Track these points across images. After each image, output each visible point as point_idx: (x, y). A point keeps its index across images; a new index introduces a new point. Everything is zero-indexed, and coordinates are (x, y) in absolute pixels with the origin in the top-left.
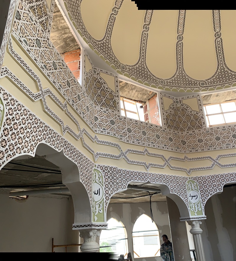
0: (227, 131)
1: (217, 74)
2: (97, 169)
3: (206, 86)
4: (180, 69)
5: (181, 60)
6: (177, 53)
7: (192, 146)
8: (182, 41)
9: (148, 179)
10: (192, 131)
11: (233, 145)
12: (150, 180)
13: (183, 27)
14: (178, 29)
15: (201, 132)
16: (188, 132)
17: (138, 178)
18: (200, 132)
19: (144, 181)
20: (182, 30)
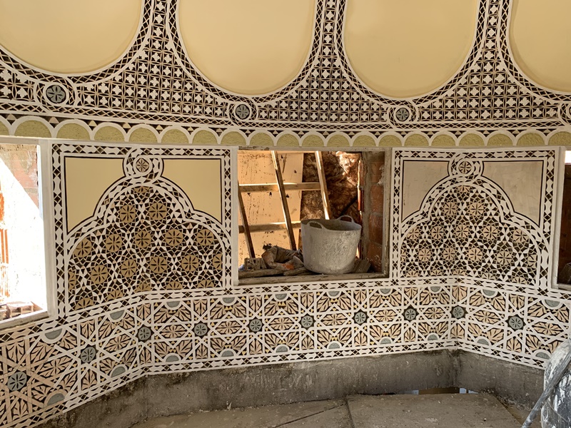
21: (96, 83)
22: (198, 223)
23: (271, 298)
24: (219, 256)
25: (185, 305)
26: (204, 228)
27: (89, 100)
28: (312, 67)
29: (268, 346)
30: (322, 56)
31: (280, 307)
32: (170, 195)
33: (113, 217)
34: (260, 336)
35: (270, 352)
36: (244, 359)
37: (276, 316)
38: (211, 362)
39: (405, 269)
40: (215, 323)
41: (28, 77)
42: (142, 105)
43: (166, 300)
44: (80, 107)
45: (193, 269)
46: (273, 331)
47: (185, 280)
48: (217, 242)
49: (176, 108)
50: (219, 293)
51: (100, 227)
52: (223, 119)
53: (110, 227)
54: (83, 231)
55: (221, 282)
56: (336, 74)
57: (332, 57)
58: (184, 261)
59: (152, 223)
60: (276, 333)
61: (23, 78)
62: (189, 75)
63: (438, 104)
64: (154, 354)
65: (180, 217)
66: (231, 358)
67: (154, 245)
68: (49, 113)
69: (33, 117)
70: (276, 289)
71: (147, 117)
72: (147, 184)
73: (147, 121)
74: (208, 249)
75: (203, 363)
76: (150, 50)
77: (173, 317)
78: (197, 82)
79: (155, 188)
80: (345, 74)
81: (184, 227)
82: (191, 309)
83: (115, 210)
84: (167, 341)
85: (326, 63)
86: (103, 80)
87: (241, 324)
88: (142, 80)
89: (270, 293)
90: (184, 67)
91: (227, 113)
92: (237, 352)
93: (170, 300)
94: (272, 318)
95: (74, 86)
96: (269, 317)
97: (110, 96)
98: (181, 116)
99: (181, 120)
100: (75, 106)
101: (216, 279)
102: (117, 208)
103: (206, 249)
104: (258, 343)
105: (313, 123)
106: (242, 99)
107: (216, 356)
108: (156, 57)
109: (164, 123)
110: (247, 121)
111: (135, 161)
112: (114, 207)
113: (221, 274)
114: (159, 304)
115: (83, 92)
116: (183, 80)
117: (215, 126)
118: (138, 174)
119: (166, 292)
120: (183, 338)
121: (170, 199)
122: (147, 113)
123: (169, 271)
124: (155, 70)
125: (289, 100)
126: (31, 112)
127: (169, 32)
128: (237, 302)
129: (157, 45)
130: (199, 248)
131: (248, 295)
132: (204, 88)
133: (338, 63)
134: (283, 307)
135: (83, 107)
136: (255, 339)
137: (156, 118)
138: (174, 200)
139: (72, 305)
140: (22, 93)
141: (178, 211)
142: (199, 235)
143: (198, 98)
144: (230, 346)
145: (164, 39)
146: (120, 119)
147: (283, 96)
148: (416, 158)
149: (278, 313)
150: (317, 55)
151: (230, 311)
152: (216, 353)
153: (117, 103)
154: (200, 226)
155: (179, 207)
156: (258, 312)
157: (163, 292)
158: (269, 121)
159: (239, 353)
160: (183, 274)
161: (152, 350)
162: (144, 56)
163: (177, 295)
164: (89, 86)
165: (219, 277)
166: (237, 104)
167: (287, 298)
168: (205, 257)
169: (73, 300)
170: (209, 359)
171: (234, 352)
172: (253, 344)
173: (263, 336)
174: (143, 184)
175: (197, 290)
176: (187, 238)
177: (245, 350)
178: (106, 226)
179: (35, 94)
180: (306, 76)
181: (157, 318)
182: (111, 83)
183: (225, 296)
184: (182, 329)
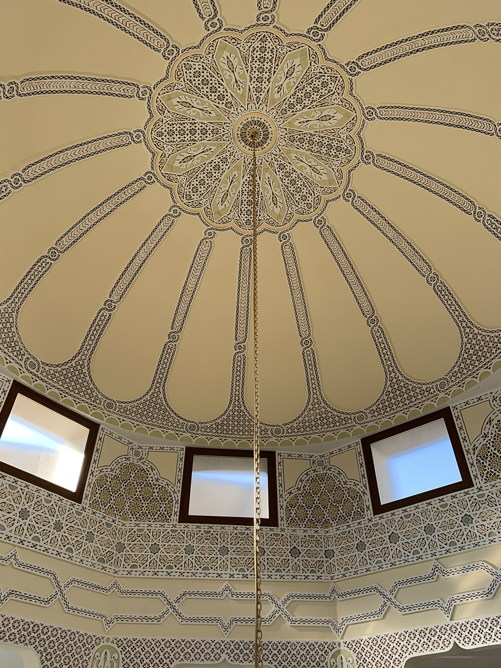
1: (66, 367)
3: (36, 373)
4: (13, 305)
5: (27, 291)
6: (29, 272)
8: (52, 262)
13: (70, 243)
14: (62, 237)
20: (67, 246)
21: (127, 405)
22: (162, 485)
23: (201, 533)
24: (171, 504)
25: (147, 532)
26: (165, 488)
27: (122, 410)
28: (229, 410)
29: (196, 565)
30: (234, 406)
31: (206, 539)
32: (149, 469)
33: (118, 472)
34: (192, 557)
35: (198, 570)
36: (180, 573)
37: (203, 545)
38: (158, 572)
39: (289, 522)
40: (164, 545)
41: (102, 397)
42: (144, 418)
43: (137, 527)
44: (118, 413)
45: (155, 510)
46: (200, 555)
47: (149, 516)
48: (171, 496)
49: (159, 422)
50: (169, 526)
51: (111, 473)
52: (182, 430)
53: (116, 476)
54: (103, 470)
55: (171, 520)
56: (242, 414)
57: (239, 406)
58: (151, 505)
59: (137, 483)
60: (203, 556)
61: (100, 397)
62: (168, 409)
63: (295, 425)
64: (123, 562)
65: (152, 481)
66: (172, 570)
67: (135, 495)
68: (105, 412)
69: (99, 411)
70: (204, 527)
71: (145, 423)
72: (138, 463)
73: (145, 425)
74: (166, 499)
75: (153, 572)
76: (152, 396)
77: (139, 539)
78: (171, 412)
79: (142, 465)
80: (246, 413)
81: (153, 486)
82: (151, 535)
83: (120, 469)
84: (133, 554)
85: (237, 408)
86: (130, 404)
87: (181, 548)
88: (146, 408)
89: (200, 530)
90: (166, 406)
91: (184, 427)
92: (176, 566)
93: (139, 528)
94: (201, 546)
95: (118, 404)
96: (199, 545)
97: (131, 411)
98: (161, 425)
99: (161, 427)
100: (116, 411)
101: (168, 517)
102: (121, 468)
103: (164, 499)
104: (190, 562)
105: (230, 436)
106: (192, 422)
107: (162, 568)
108: (154, 399)
109: (153, 427)
110: (194, 432)
111: (134, 450)
112: (120, 467)
113: (171, 515)
114: (132, 529)
115: (120, 407)
116: (165, 410)
117: (177, 432)
118: (134, 457)
119: (138, 522)
120: (143, 553)
121: (148, 471)
122: (146, 421)
123: (141, 510)
124: (153, 405)
125: (217, 424)
126: (99, 409)
127: (161, 391)
128: (179, 533)
129: (155, 395)
130: (160, 499)
131: (186, 529)
132: (174, 415)
133: (243, 408)
134: (208, 539)
135: (119, 413)
136: (189, 559)
137: (149, 424)
138: (150, 472)
139: (90, 504)
140: (98, 401)
141: (152, 477)
142: (161, 491)
143: (171, 419)
144: (172, 562)
145: (159, 393)
146: (133, 421)
147: (214, 422)
148: (290, 457)
149: (204, 543)
150: (232, 405)
151: (174, 538)
152: (162, 566)
153: (133, 414)
154: (162, 487)
155: (153, 475)
156: (192, 541)
157: (135, 522)
158: (205, 433)
159: (177, 567)
160: (149, 513)
161: (123, 559)
162: (149, 398)
163: (144, 525)
164: (124, 405)
165: (170, 517)
166: (190, 424)
167: (211, 533)
168: (163, 504)
169: (91, 502)
170: (158, 570)
171: (174, 567)
172: (187, 562)
173: (194, 558)
174: (135, 463)
175: (156, 523)
176: (154, 492)
177: (181, 566)
178: (114, 474)
179: (102, 403)
180: (226, 414)
181: (129, 538)
182: (133, 406)
183: (172, 529)
184: (143, 547)
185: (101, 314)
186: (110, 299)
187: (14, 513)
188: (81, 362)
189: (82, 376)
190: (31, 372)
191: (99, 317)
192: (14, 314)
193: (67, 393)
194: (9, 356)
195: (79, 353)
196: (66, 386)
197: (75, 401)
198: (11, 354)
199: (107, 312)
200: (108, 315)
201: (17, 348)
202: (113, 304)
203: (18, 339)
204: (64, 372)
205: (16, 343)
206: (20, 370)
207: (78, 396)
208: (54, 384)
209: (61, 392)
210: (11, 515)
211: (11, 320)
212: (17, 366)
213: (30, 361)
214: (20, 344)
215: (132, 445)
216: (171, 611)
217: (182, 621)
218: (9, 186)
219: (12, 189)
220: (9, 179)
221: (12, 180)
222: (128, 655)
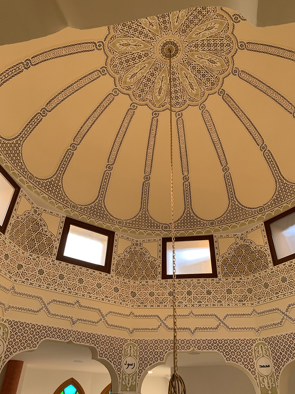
0: (183, 286)
1: (182, 219)
2: (5, 324)
3: (169, 230)
4: (144, 210)
5: (146, 200)
6: (142, 193)
7: (141, 299)
8: (149, 181)
9: (71, 338)
10: (146, 281)
11: (186, 304)
12: (74, 339)
13: (150, 168)
14: (145, 169)
15: (155, 283)
16: (141, 281)
17: (56, 336)
18: (153, 283)
19: (64, 339)
20: (150, 171)
21: (220, 218)
22: (258, 249)
23: (287, 267)
24: (266, 258)
25: (260, 278)
26: (260, 250)
27: (219, 222)
28: (278, 188)
29: (291, 287)
30: (279, 183)
31: (291, 270)
32: (250, 244)
34: (287, 284)
35: (292, 290)
36: (283, 294)
37: (291, 274)
38: (272, 298)
40: (270, 282)
41: (206, 222)
42: (232, 220)
43: (254, 277)
44: (218, 225)
45: (260, 265)
46: (291, 281)
47: (258, 269)
48: (265, 253)
49: (242, 217)
50: (269, 271)
51: (230, 255)
52: (255, 215)
53: (233, 256)
54: (224, 256)
55: (269, 267)
56: (286, 185)
57: (282, 181)
58: (257, 263)
59: (247, 254)
60: (292, 281)
61: (205, 222)
62: (243, 208)
64: (254, 298)
65: (253, 249)
66: (278, 295)
67: (248, 261)
68: (211, 228)
69: (208, 229)
70: (288, 263)
71: (234, 222)
72: (244, 243)
73: (235, 223)
74: (263, 256)
75: (270, 298)
76: (232, 206)
77: (257, 283)
78: (246, 208)
79: (246, 243)
80: (288, 183)
81: (255, 252)
82: (262, 279)
83: (234, 251)
84: (257, 292)
85: (281, 184)
86: (222, 217)
87: (279, 280)
88: (231, 214)
89: (286, 266)
90: (242, 207)
91: (256, 212)
92: (280, 292)
93: (255, 277)
94: (289, 275)
95: (216, 220)
96: (288, 275)
97: (224, 220)
98: (243, 218)
99: (243, 220)
100: (216, 224)
101: (267, 266)
102: (235, 251)
103: (262, 257)
104: (286, 287)
105: (284, 202)
106: (260, 207)
107: (273, 295)
108: (234, 207)
109: (239, 222)
110: (263, 212)
111: (239, 238)
112: (233, 250)
113: (268, 264)
114: (252, 279)
115: (218, 221)
116: (242, 210)
117: (253, 217)
118: (241, 241)
119: (254, 275)
120: (261, 290)
121: (250, 245)
122: (234, 221)
123: (253, 267)
124: (234, 210)
125: (274, 200)
126: (207, 228)
127: (235, 200)
128: (276, 272)
129: (233, 204)
130: (260, 257)
131: (278, 268)
132: (248, 209)
133: (285, 181)
134: (292, 270)
135: (218, 224)
136: (285, 285)
137: (237, 221)
138: (251, 245)
139: (223, 276)
140: (205, 225)
141: (253, 248)
142: (259, 253)
143: (247, 212)
144: (277, 290)
145: (235, 202)
146: (227, 225)
147: (272, 200)
149: (291, 273)
150: (277, 184)
151: (274, 276)
152: (273, 294)
153: (226, 221)
154: (259, 250)
155: (253, 246)
156: (283, 274)
157: (253, 275)
158: (269, 209)
159: (281, 292)
160: (257, 267)
161: (253, 296)
162: (231, 208)
163: (257, 275)
164: (219, 219)
165: (268, 265)
166: (258, 209)
167: (293, 266)
168: (262, 259)
169: (223, 274)
170: (271, 297)
171: (279, 292)
172: (285, 287)
173: (288, 283)
174: (243, 244)
175: (262, 271)
176: (256, 255)
177: (283, 290)
178: (231, 255)
179: (208, 225)
180: (277, 191)
181: (253, 284)
182: (224, 217)
183: (271, 271)
184: (261, 287)
185: (185, 185)
186: (184, 175)
187: (184, 294)
188: (188, 212)
189: (192, 218)
190: (167, 231)
191: (185, 187)
192: (147, 213)
193: (188, 230)
194: (153, 230)
195: (185, 209)
196: (186, 227)
197: (193, 231)
198: (154, 229)
199: (186, 182)
200: (188, 183)
201: (155, 225)
202: (187, 177)
203: (154, 221)
204: (182, 221)
205: (154, 223)
206: (161, 233)
207: (194, 228)
208: (180, 229)
209: (185, 231)
210: (183, 296)
211: (147, 216)
212: (159, 232)
213: (163, 227)
214: (156, 222)
215: (237, 235)
216: (285, 317)
217: (293, 322)
218: (108, 172)
219: (110, 171)
220: (106, 169)
221: (108, 169)
222: (272, 346)
